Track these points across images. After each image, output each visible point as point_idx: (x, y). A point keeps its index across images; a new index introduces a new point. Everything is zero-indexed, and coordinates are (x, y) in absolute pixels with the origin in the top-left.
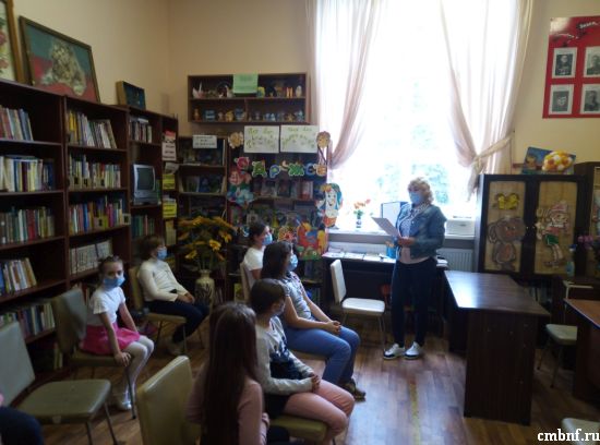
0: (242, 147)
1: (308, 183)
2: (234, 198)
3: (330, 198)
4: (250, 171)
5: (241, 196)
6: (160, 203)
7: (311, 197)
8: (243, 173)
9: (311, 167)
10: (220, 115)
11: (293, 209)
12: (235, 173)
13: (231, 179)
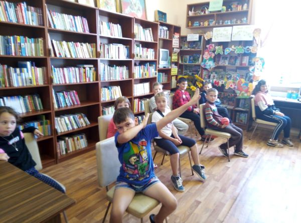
0: (211, 39)
1: (246, 57)
2: (205, 66)
3: (258, 65)
4: (214, 52)
5: (208, 64)
6: (170, 68)
7: (247, 65)
8: (210, 53)
9: (248, 48)
10: (202, 23)
11: (236, 71)
12: (206, 53)
13: (204, 56)
